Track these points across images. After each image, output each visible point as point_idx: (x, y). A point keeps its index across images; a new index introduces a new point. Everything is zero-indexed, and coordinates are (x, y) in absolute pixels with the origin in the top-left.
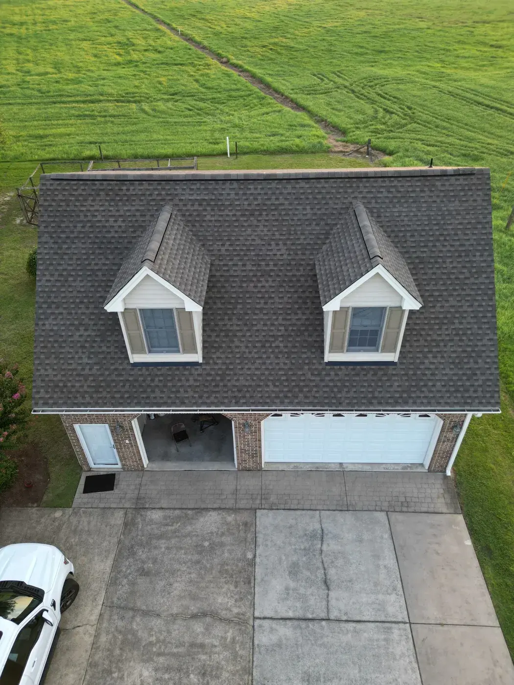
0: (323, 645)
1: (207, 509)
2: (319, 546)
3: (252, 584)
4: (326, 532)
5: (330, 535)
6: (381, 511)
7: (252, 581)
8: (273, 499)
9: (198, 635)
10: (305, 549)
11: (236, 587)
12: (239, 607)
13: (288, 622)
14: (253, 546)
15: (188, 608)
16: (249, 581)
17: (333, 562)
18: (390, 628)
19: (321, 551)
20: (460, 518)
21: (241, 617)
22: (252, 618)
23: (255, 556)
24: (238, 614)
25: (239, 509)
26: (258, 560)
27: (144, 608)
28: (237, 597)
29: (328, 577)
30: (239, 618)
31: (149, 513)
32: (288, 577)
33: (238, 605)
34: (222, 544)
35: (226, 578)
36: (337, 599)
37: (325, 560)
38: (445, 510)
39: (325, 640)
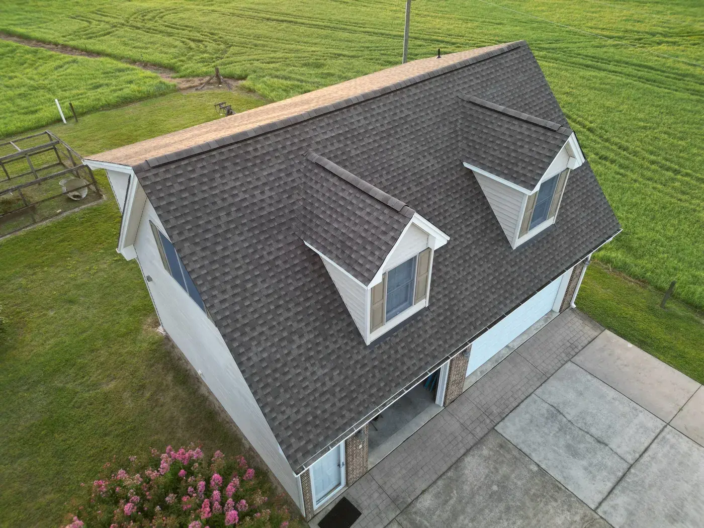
0: (651, 486)
1: (460, 460)
2: (564, 419)
3: (563, 488)
4: (555, 405)
5: (561, 406)
6: (566, 362)
7: (560, 485)
8: (496, 411)
10: (560, 430)
11: (556, 500)
12: (576, 513)
13: (615, 491)
14: (527, 459)
16: (558, 487)
17: (585, 424)
18: (664, 438)
19: (569, 421)
20: (607, 332)
21: (586, 519)
22: (593, 513)
23: (538, 466)
24: (582, 519)
25: (482, 438)
26: (543, 466)
28: (565, 507)
29: (596, 436)
30: (587, 522)
31: (418, 505)
32: (576, 460)
33: (574, 513)
34: (506, 477)
35: (541, 501)
36: (619, 447)
37: (579, 425)
38: (596, 334)
39: (647, 481)
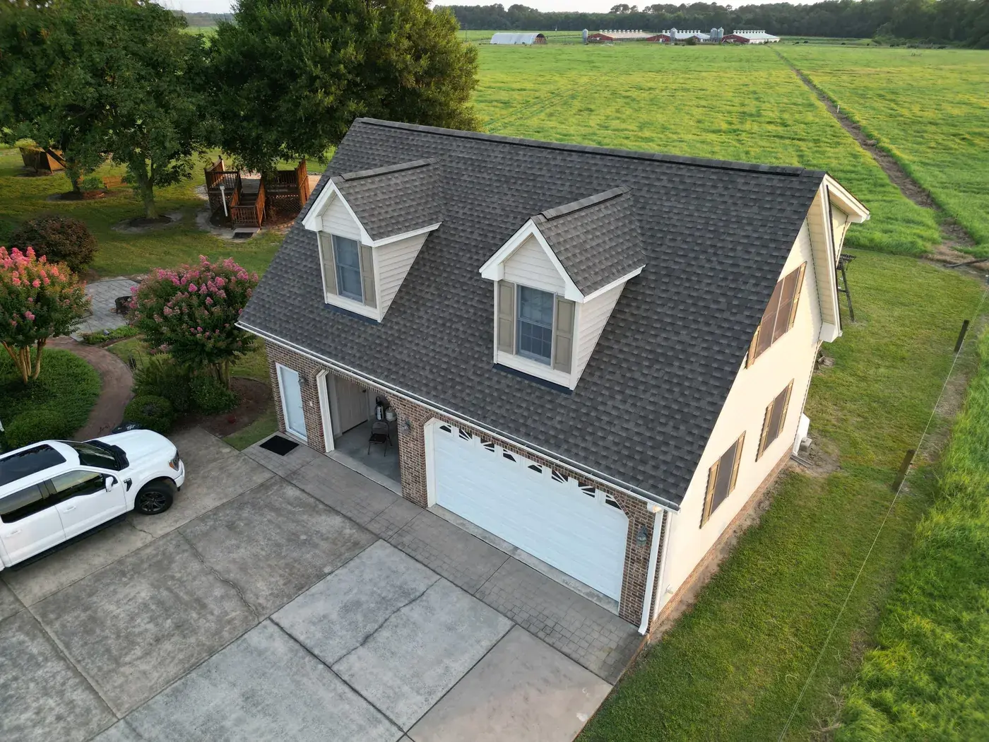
0: (298, 683)
1: (338, 513)
2: (402, 605)
3: (300, 592)
4: (424, 598)
5: (425, 604)
6: (512, 619)
7: (304, 589)
8: (407, 539)
9: (212, 596)
10: (384, 598)
11: (285, 584)
12: (268, 601)
13: (292, 641)
14: (339, 564)
15: (229, 572)
16: (300, 588)
17: (396, 626)
18: (380, 722)
19: (398, 610)
20: (606, 689)
21: (259, 608)
22: (266, 616)
23: (329, 574)
24: (260, 604)
25: (367, 529)
26: (329, 578)
27: (200, 550)
28: (276, 592)
29: (375, 635)
30: (256, 608)
31: (289, 488)
32: (338, 609)
33: (269, 598)
34: (316, 546)
35: (285, 572)
36: (359, 658)
37: (392, 619)
38: (593, 667)
39: (305, 680)
